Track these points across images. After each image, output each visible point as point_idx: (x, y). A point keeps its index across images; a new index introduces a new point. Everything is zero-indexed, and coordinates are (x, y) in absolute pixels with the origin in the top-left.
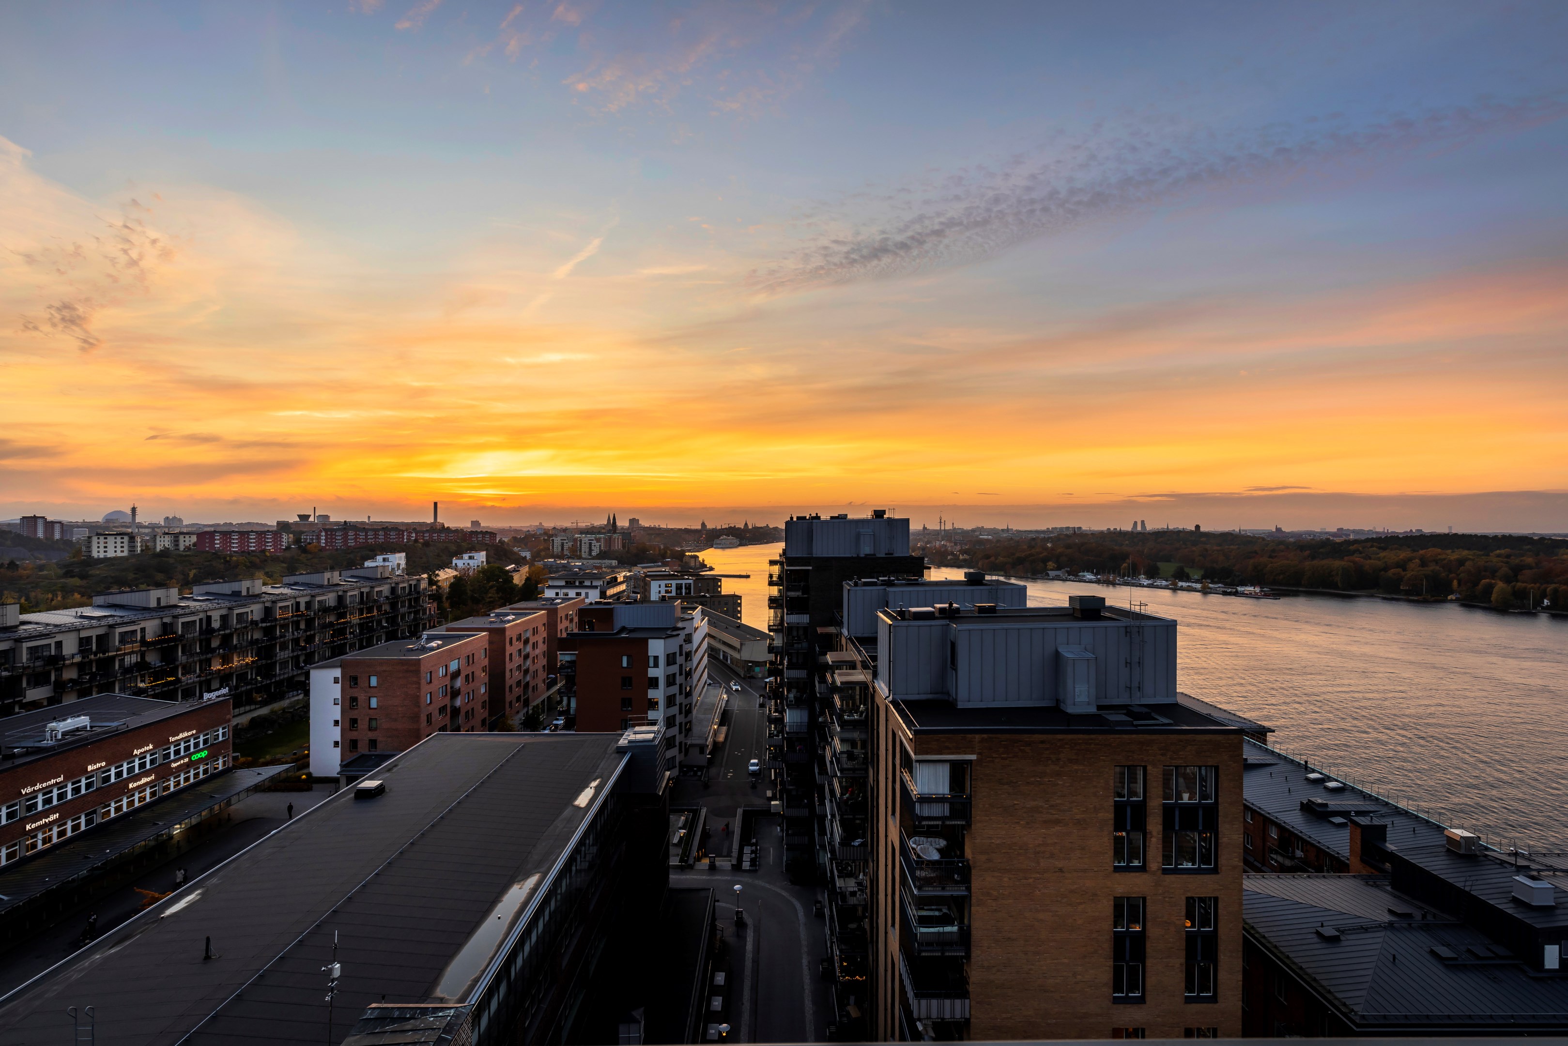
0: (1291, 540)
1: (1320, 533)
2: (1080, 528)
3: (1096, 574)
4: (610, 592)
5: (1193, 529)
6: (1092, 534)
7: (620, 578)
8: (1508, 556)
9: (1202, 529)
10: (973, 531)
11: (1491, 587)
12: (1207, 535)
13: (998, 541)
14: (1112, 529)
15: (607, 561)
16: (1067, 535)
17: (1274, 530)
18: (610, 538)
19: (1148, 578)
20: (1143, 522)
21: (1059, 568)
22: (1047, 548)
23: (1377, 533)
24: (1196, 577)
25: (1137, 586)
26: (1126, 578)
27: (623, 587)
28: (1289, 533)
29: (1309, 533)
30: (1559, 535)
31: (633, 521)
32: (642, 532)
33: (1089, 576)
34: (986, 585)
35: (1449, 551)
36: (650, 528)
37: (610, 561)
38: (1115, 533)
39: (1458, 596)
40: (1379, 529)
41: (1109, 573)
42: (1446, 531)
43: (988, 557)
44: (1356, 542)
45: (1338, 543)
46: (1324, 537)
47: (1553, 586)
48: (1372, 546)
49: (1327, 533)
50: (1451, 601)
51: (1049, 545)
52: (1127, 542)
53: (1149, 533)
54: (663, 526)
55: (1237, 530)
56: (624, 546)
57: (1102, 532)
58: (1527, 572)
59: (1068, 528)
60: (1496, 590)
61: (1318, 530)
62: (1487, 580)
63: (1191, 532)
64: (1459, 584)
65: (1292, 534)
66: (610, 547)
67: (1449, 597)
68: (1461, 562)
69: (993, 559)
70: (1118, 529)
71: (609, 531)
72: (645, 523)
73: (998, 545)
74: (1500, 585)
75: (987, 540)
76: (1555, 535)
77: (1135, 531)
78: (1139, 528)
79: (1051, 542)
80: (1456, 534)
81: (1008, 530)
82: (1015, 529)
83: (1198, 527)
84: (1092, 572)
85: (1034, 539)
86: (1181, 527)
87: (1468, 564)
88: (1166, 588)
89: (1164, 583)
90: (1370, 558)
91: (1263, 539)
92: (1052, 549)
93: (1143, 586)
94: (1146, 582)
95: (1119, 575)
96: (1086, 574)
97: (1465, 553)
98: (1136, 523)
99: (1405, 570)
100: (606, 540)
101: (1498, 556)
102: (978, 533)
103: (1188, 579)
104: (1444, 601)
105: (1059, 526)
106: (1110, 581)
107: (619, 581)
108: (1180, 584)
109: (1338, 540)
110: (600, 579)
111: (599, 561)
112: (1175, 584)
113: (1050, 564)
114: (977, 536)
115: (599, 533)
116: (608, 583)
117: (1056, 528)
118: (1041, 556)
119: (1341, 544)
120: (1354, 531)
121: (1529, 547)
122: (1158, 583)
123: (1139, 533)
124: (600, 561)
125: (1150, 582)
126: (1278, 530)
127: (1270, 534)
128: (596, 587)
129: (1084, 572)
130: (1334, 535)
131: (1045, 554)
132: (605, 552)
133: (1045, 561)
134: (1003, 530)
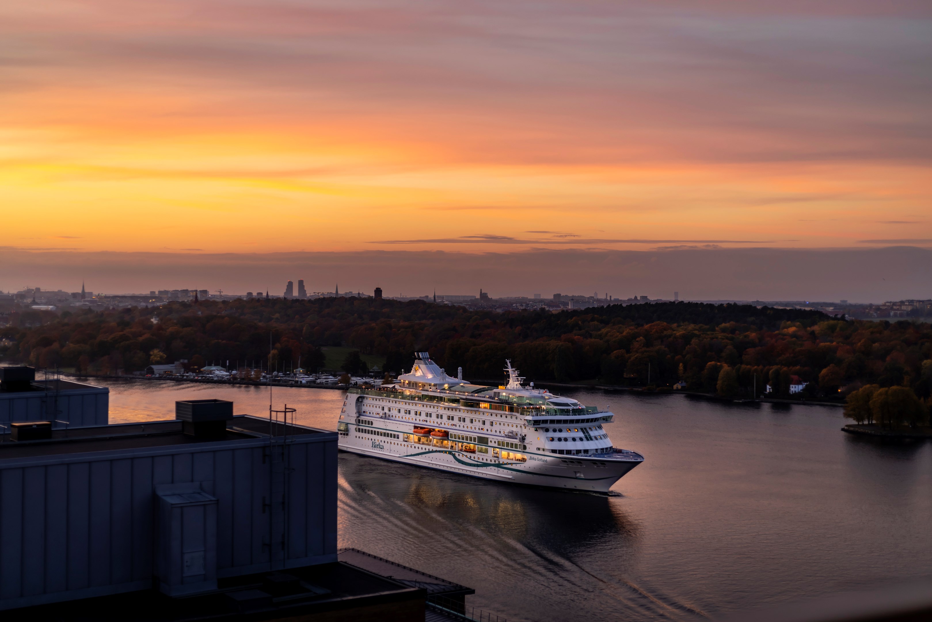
0: (499, 311)
1: (534, 301)
2: (205, 292)
3: (229, 369)
5: (373, 294)
6: (224, 302)
8: (733, 331)
9: (384, 295)
10: (21, 295)
11: (716, 370)
12: (392, 303)
13: (66, 314)
14: (255, 294)
16: (184, 304)
17: (478, 297)
19: (308, 373)
20: (301, 283)
21: (169, 361)
22: (150, 326)
23: (599, 301)
24: (376, 368)
25: (292, 386)
26: (275, 373)
28: (496, 301)
29: (522, 301)
30: (781, 304)
33: (219, 372)
34: (37, 389)
35: (675, 325)
38: (258, 300)
39: (684, 384)
40: (601, 296)
41: (250, 366)
42: (672, 299)
43: (46, 342)
44: (575, 313)
45: (553, 315)
46: (538, 307)
47: (775, 367)
48: (593, 320)
49: (542, 301)
50: (678, 391)
51: (154, 321)
52: (277, 315)
53: (310, 301)
55: (431, 296)
57: (239, 300)
58: (751, 351)
59: (186, 291)
60: (721, 374)
61: (531, 297)
62: (713, 362)
63: (370, 298)
64: (685, 368)
65: (500, 303)
67: (675, 387)
68: (687, 339)
69: (56, 346)
70: (265, 294)
73: (66, 321)
74: (726, 368)
75: (46, 312)
76: (777, 303)
77: (289, 297)
78: (295, 293)
79: (158, 315)
80: (682, 302)
81: (83, 295)
82: (96, 292)
83: (378, 291)
84: (224, 366)
85: (128, 311)
86: (355, 292)
87: (694, 341)
88: (333, 387)
89: (331, 379)
90: (591, 336)
91: (464, 309)
92: (159, 327)
93: (299, 385)
94: (305, 379)
95: (265, 368)
96: (213, 368)
97: (691, 326)
98: (290, 285)
99: (628, 352)
101: (724, 330)
102: (29, 300)
103: (365, 373)
104: (669, 392)
105: (171, 288)
106: (251, 379)
108: (354, 380)
109: (554, 310)
112: (346, 380)
113: (156, 353)
114: (28, 306)
117: (166, 292)
118: (141, 339)
119: (558, 316)
120: (573, 299)
121: (753, 318)
122: (323, 379)
123: (297, 301)
125: (311, 378)
126: (484, 296)
127: (473, 302)
129: (210, 365)
130: (550, 303)
131: (147, 336)
133: (147, 347)
134: (75, 295)
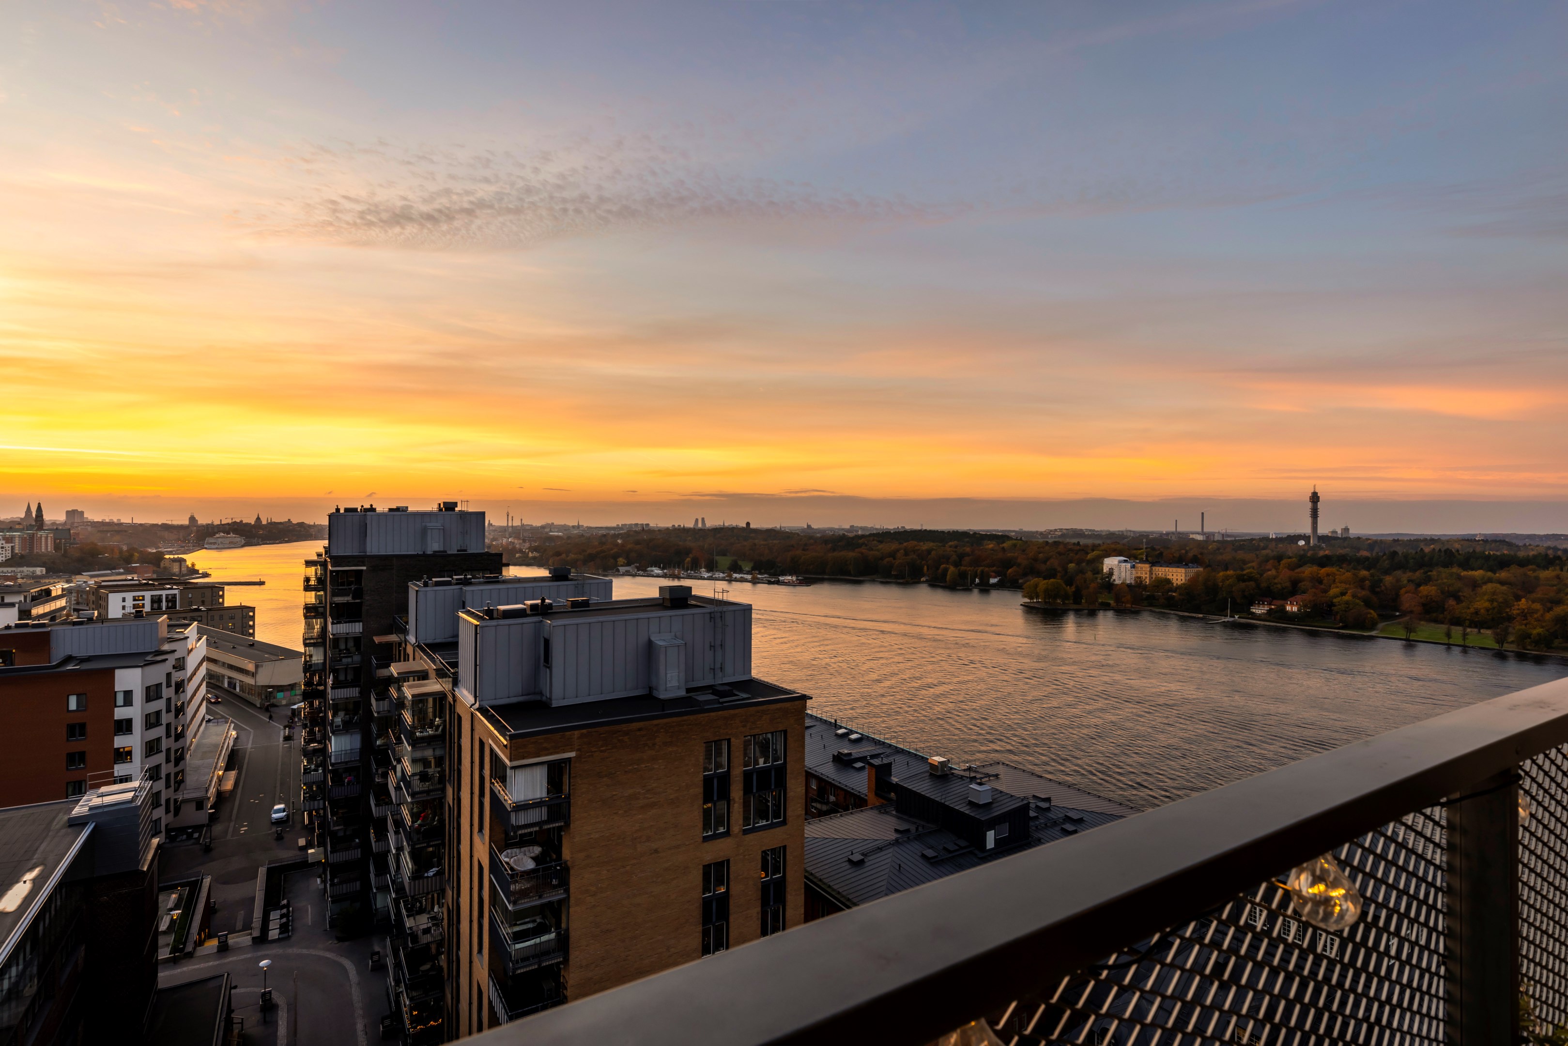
0: (818, 535)
1: (839, 529)
2: (648, 525)
3: (663, 569)
4: (37, 611)
5: (745, 526)
6: (659, 530)
7: (57, 589)
8: (956, 547)
9: (752, 526)
10: (543, 527)
11: (946, 570)
12: (756, 531)
13: (569, 538)
14: (676, 526)
15: (25, 569)
16: (636, 532)
17: (806, 527)
18: (32, 537)
19: (708, 571)
20: (703, 519)
21: (628, 564)
22: (617, 545)
23: (876, 529)
24: (747, 569)
25: (699, 579)
26: (689, 572)
27: (62, 603)
28: (816, 529)
29: (831, 529)
30: (983, 531)
31: (71, 514)
32: (89, 528)
33: (657, 571)
34: (572, 580)
35: (922, 543)
36: (103, 523)
37: (31, 569)
38: (679, 529)
39: (927, 578)
40: (878, 527)
41: (674, 567)
42: (919, 528)
43: (558, 554)
44: (863, 536)
45: (850, 538)
46: (841, 533)
47: (980, 569)
48: (873, 540)
49: (843, 529)
50: (923, 582)
51: (619, 541)
52: (690, 538)
53: (709, 530)
54: (126, 520)
55: (778, 527)
56: (57, 547)
57: (668, 529)
58: (967, 559)
59: (636, 525)
60: (949, 573)
61: (837, 527)
62: (944, 565)
63: (743, 528)
64: (928, 569)
65: (819, 531)
66: (31, 548)
67: (922, 579)
68: (929, 552)
69: (564, 556)
70: (682, 526)
71: (30, 527)
72: (93, 516)
73: (569, 541)
74: (952, 569)
75: (558, 537)
76: (981, 531)
77: (696, 527)
78: (700, 525)
79: (621, 539)
80: (926, 530)
81: (578, 527)
82: (585, 525)
83: (748, 524)
84: (659, 567)
85: (604, 536)
86: (734, 524)
87: (933, 553)
88: (723, 579)
89: (721, 575)
90: (872, 550)
91: (798, 534)
92: (623, 545)
93: (704, 579)
94: (706, 575)
95: (683, 569)
96: (653, 569)
97: (931, 544)
98: (697, 520)
99: (894, 559)
100: (23, 539)
101: (951, 547)
102: (547, 530)
103: (740, 570)
104: (919, 582)
105: (628, 522)
106: (675, 575)
107: (54, 594)
108: (735, 575)
109: (850, 535)
110: (19, 593)
111: (10, 569)
112: (730, 576)
113: (621, 560)
114: (547, 533)
115: (11, 529)
116: (34, 599)
117: (625, 525)
118: (612, 552)
119: (853, 538)
120: (861, 528)
121: (967, 539)
122: (717, 575)
123: (700, 530)
124: (13, 569)
125: (710, 575)
126: (809, 526)
127: (803, 530)
128: (12, 605)
129: (651, 567)
130: (848, 531)
131: (615, 550)
132: (22, 557)
133: (615, 557)
134: (573, 527)
